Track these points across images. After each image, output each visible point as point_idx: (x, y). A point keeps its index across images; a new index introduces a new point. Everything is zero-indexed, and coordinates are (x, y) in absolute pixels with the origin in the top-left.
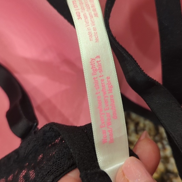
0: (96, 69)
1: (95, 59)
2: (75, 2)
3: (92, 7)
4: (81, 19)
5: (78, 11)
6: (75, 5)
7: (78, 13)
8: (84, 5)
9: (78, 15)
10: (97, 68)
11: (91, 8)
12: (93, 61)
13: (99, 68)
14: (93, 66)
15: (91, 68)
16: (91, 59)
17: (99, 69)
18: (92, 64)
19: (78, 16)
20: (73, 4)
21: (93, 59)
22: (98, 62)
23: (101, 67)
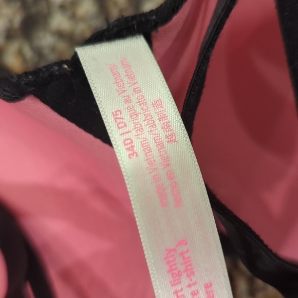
0: (179, 271)
1: (174, 250)
2: (118, 113)
3: (160, 119)
4: (137, 156)
5: (127, 136)
6: (119, 121)
7: (129, 141)
8: (141, 118)
9: (129, 146)
10: (182, 268)
11: (157, 122)
12: (172, 253)
13: (186, 267)
14: (171, 267)
15: (169, 272)
16: (167, 250)
17: (186, 270)
18: (168, 263)
19: (128, 149)
20: (116, 119)
21: (170, 251)
22: (182, 254)
23: (191, 265)
